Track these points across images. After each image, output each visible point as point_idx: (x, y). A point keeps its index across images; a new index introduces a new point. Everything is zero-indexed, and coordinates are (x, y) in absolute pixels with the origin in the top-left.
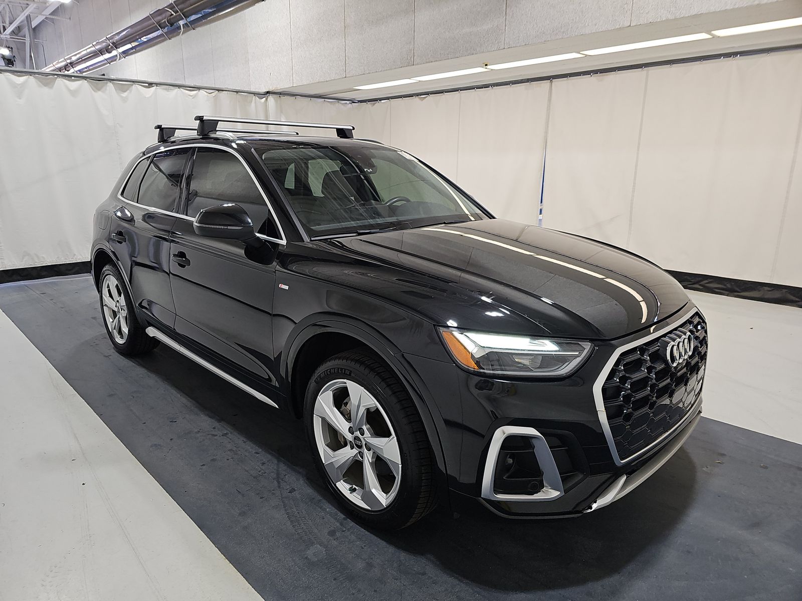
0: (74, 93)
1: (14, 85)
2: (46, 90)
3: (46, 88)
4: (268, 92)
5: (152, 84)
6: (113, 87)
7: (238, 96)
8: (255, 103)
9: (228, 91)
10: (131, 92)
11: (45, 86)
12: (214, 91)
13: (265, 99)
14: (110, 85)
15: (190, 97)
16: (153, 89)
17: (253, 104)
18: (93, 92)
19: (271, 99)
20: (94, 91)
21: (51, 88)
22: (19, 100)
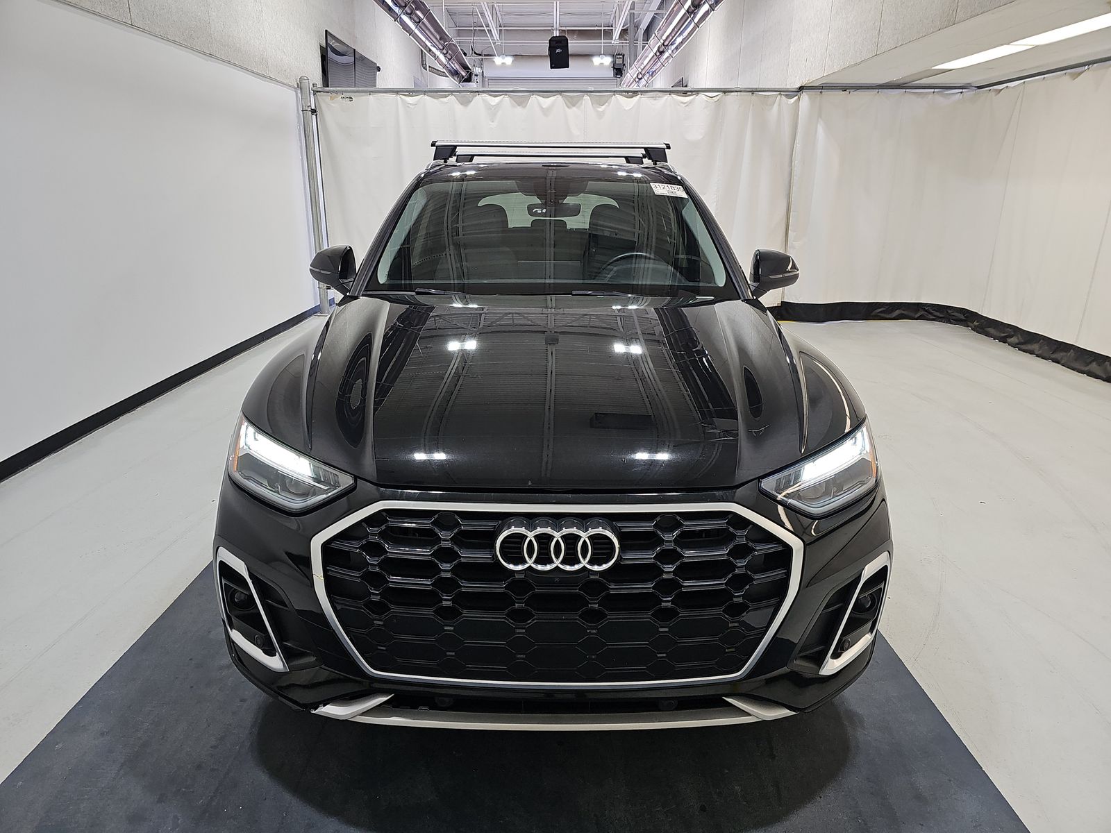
0: (546, 111)
1: (488, 107)
2: (519, 109)
3: (518, 107)
4: (801, 89)
5: (637, 92)
6: (590, 101)
7: (754, 97)
8: (779, 105)
9: (741, 91)
10: (609, 104)
11: (519, 105)
12: (718, 93)
13: (797, 97)
14: (587, 98)
15: (682, 105)
16: (636, 98)
17: (776, 107)
18: (566, 107)
19: (805, 96)
20: (568, 107)
21: (525, 107)
22: (492, 124)
